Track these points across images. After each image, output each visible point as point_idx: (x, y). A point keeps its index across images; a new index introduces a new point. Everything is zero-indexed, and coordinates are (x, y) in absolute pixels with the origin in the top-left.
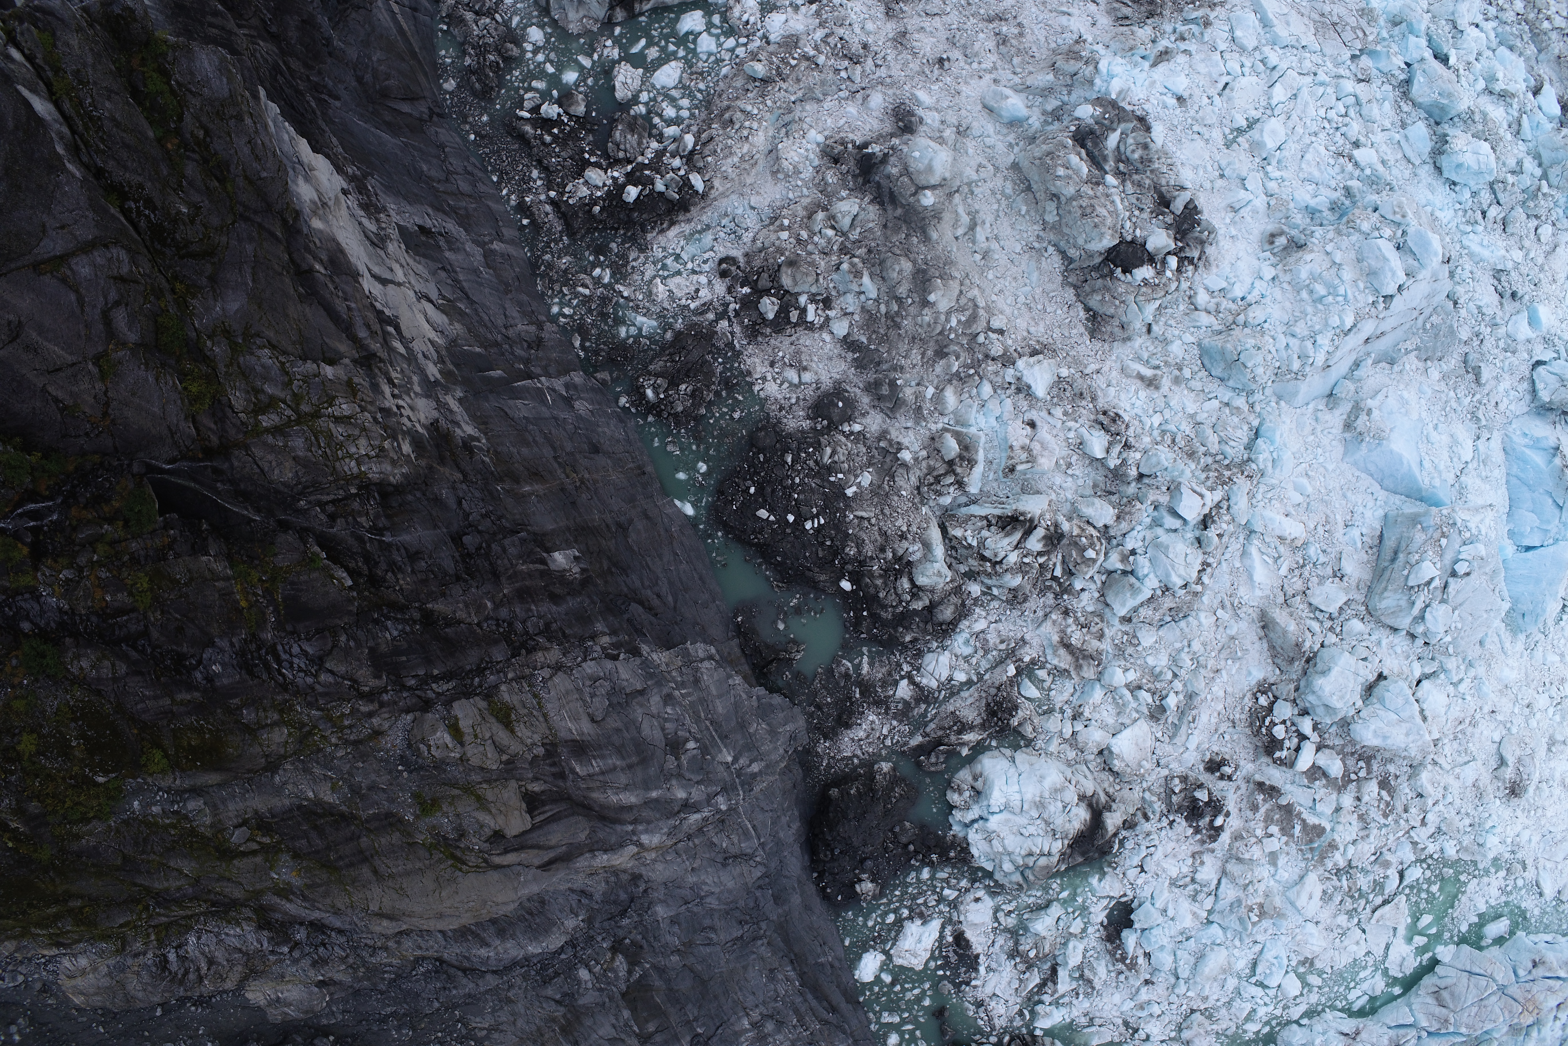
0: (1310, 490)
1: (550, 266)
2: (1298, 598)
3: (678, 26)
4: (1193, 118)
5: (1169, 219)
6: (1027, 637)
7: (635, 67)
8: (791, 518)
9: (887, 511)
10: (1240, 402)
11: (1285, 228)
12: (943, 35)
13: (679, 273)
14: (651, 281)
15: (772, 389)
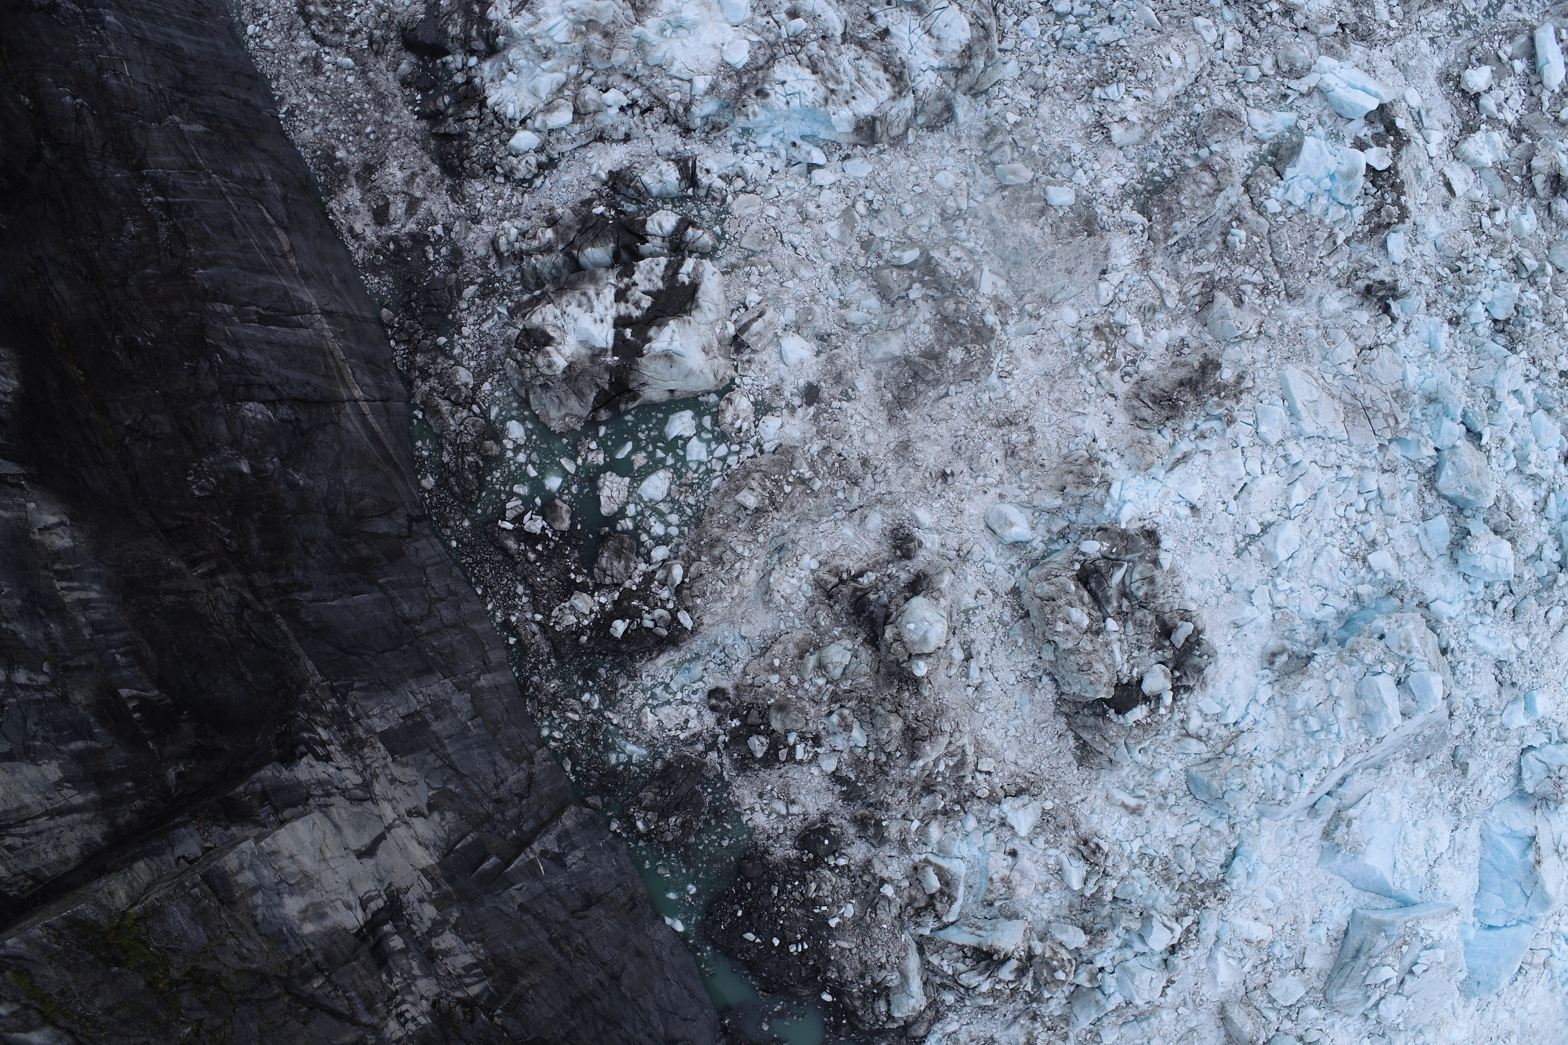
0: (1281, 897)
1: (538, 688)
2: (1258, 992)
3: (666, 429)
4: (1205, 529)
5: (1169, 654)
6: (996, 1036)
7: (622, 475)
8: (776, 942)
9: (868, 942)
10: (1222, 826)
11: (1287, 643)
12: (948, 442)
13: (668, 703)
14: (640, 709)
15: (760, 819)
